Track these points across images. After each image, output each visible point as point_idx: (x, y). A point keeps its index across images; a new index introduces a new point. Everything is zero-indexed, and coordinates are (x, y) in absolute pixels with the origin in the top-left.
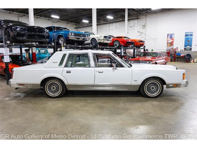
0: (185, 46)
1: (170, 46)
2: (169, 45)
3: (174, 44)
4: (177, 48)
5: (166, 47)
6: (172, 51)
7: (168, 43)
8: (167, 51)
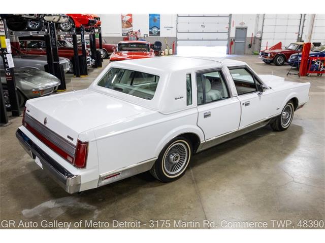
0: (150, 29)
1: (127, 27)
2: (125, 25)
3: (133, 24)
4: (139, 31)
5: (121, 29)
6: (132, 37)
7: (122, 21)
8: (123, 35)
